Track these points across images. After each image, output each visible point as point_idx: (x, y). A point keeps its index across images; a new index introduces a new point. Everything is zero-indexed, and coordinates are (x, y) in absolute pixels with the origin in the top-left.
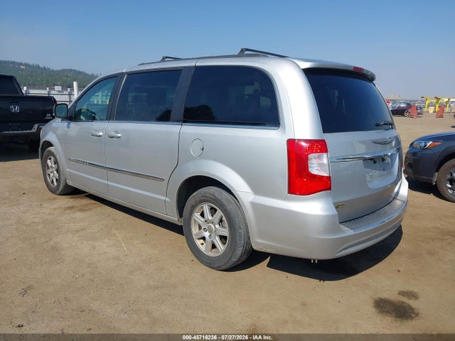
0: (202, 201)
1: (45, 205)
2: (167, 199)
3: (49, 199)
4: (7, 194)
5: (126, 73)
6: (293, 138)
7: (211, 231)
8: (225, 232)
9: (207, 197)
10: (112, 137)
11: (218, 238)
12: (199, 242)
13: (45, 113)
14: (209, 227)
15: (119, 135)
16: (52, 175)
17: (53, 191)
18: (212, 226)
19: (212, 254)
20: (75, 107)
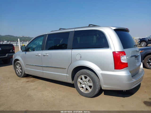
0: (81, 75)
1: (18, 81)
2: (67, 75)
3: (19, 79)
4: (3, 79)
5: (47, 34)
6: (114, 51)
7: (85, 85)
8: (91, 84)
9: (83, 73)
10: (45, 56)
11: (88, 87)
12: (81, 89)
13: (10, 50)
14: (84, 83)
15: (48, 55)
16: (18, 71)
17: (19, 76)
18: (86, 83)
19: (86, 92)
20: (28, 46)
